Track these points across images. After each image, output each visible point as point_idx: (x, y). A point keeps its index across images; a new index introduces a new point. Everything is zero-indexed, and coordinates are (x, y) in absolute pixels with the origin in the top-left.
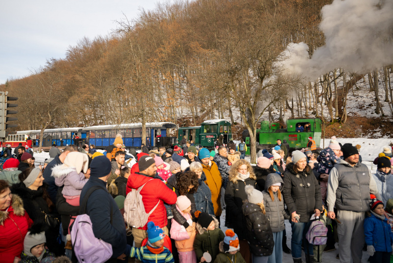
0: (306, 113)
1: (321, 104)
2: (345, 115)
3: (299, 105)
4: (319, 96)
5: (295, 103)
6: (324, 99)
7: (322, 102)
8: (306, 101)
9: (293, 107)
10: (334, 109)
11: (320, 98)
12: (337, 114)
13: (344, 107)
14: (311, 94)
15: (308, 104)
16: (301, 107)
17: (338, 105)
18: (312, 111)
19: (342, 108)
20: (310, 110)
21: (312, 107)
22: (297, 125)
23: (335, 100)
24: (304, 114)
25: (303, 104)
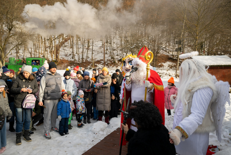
0: (39, 56)
1: (47, 52)
2: (59, 59)
3: (35, 51)
4: (47, 48)
5: (33, 50)
6: (49, 50)
7: (48, 51)
8: (39, 49)
9: (31, 52)
10: (54, 55)
11: (47, 49)
12: (55, 58)
13: (59, 54)
14: (42, 46)
15: (40, 51)
16: (36, 52)
17: (56, 53)
18: (42, 55)
19: (58, 55)
20: (41, 54)
21: (43, 53)
22: (32, 61)
23: (54, 50)
24: (38, 56)
25: (37, 51)
